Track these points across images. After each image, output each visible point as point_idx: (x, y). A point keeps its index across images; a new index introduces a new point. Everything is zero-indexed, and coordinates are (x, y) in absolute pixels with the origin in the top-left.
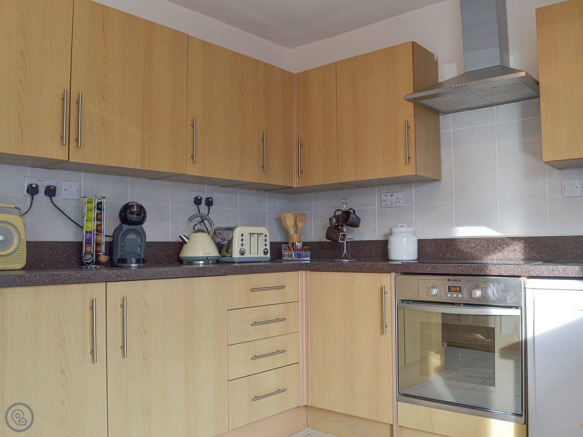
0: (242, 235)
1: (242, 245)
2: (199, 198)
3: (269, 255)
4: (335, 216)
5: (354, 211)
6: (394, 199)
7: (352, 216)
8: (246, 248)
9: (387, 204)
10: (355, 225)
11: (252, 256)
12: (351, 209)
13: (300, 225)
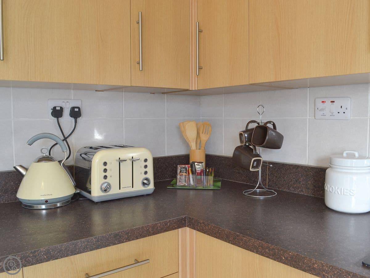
0: (105, 164)
1: (105, 177)
2: (58, 108)
3: (151, 187)
4: (247, 131)
5: (274, 125)
6: (335, 108)
7: (271, 133)
8: (113, 180)
9: (324, 115)
10: (276, 144)
11: (123, 191)
12: (270, 122)
13: (204, 138)
